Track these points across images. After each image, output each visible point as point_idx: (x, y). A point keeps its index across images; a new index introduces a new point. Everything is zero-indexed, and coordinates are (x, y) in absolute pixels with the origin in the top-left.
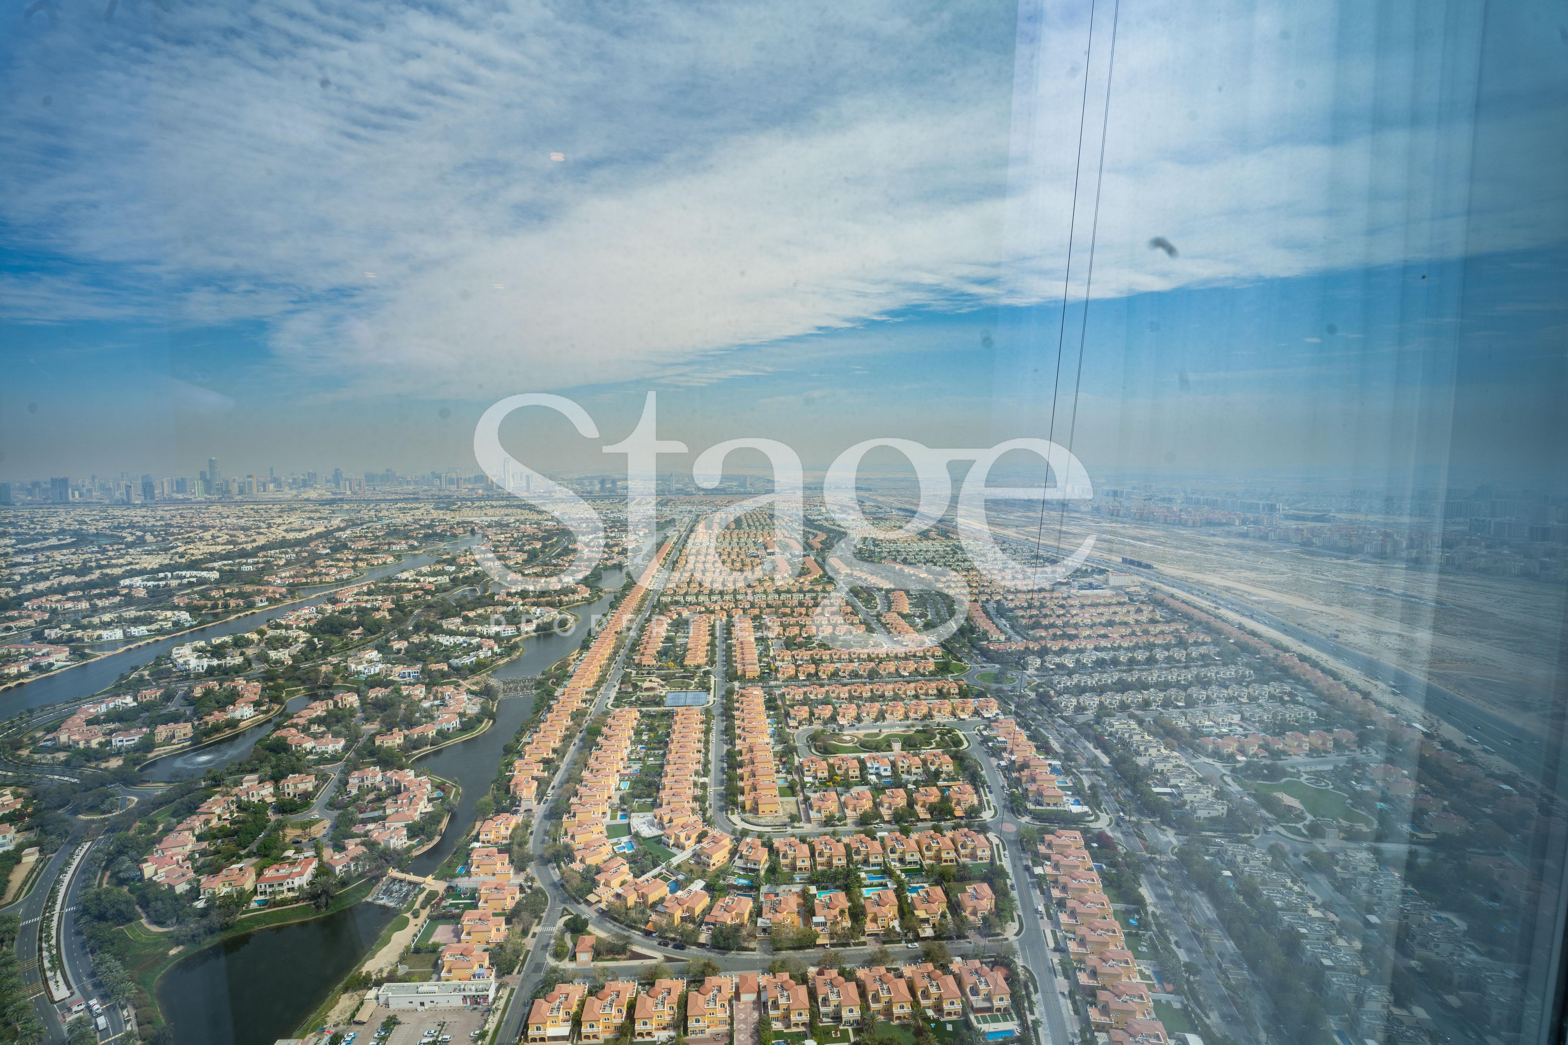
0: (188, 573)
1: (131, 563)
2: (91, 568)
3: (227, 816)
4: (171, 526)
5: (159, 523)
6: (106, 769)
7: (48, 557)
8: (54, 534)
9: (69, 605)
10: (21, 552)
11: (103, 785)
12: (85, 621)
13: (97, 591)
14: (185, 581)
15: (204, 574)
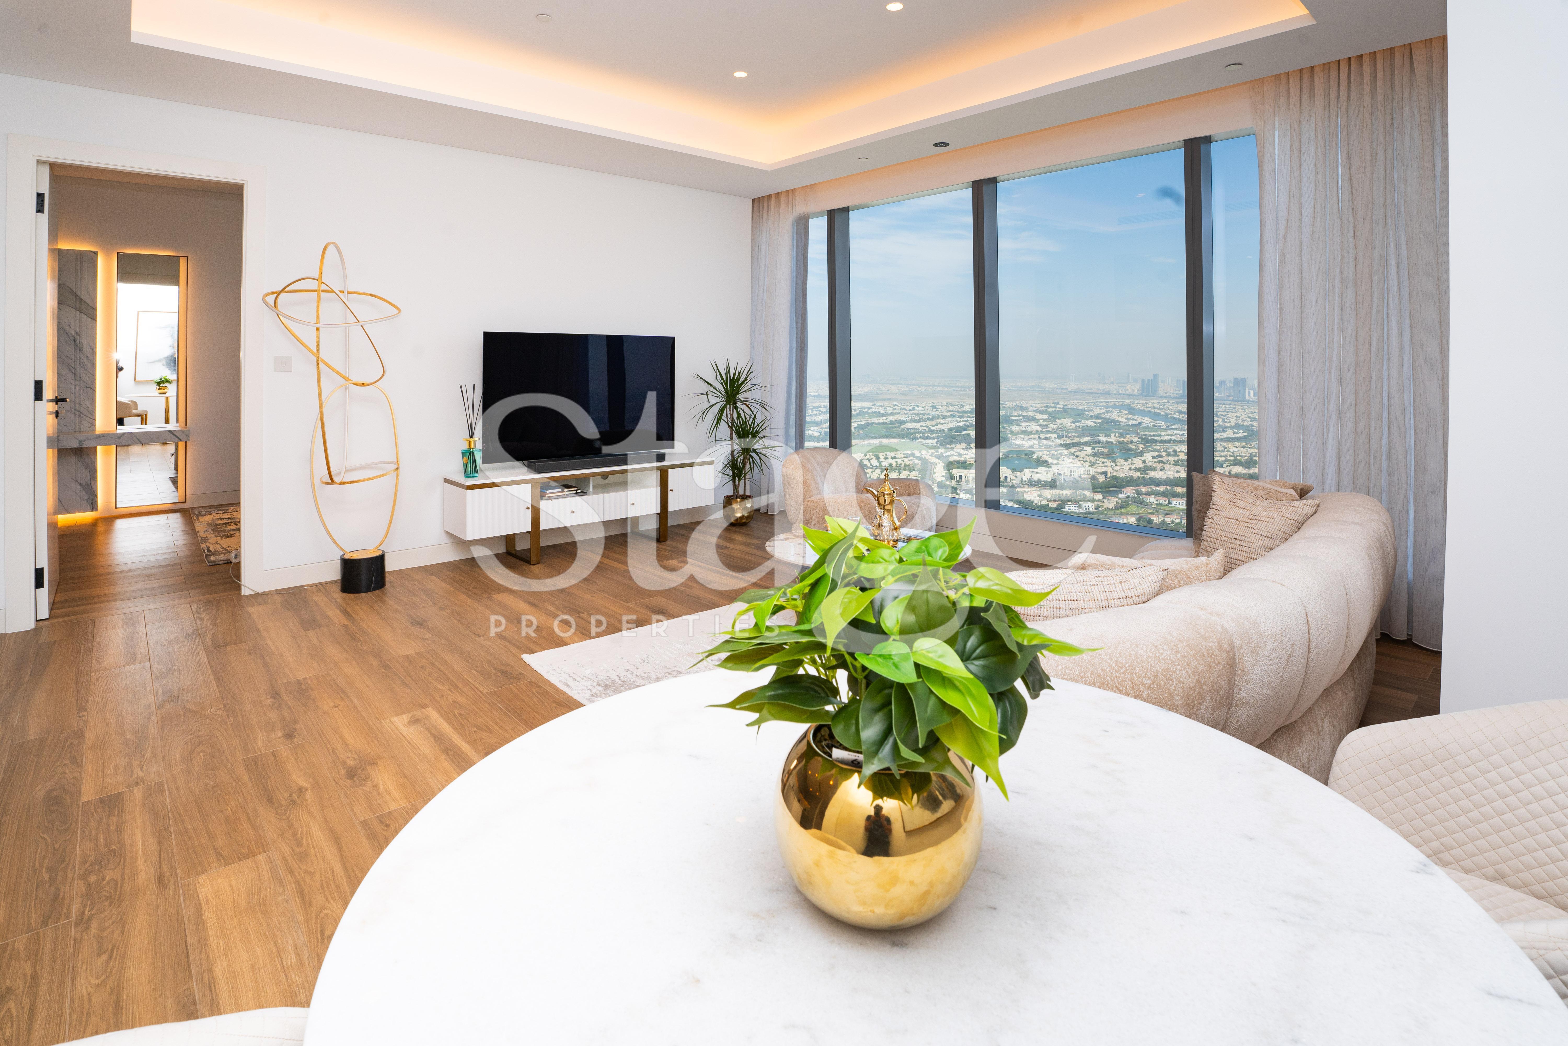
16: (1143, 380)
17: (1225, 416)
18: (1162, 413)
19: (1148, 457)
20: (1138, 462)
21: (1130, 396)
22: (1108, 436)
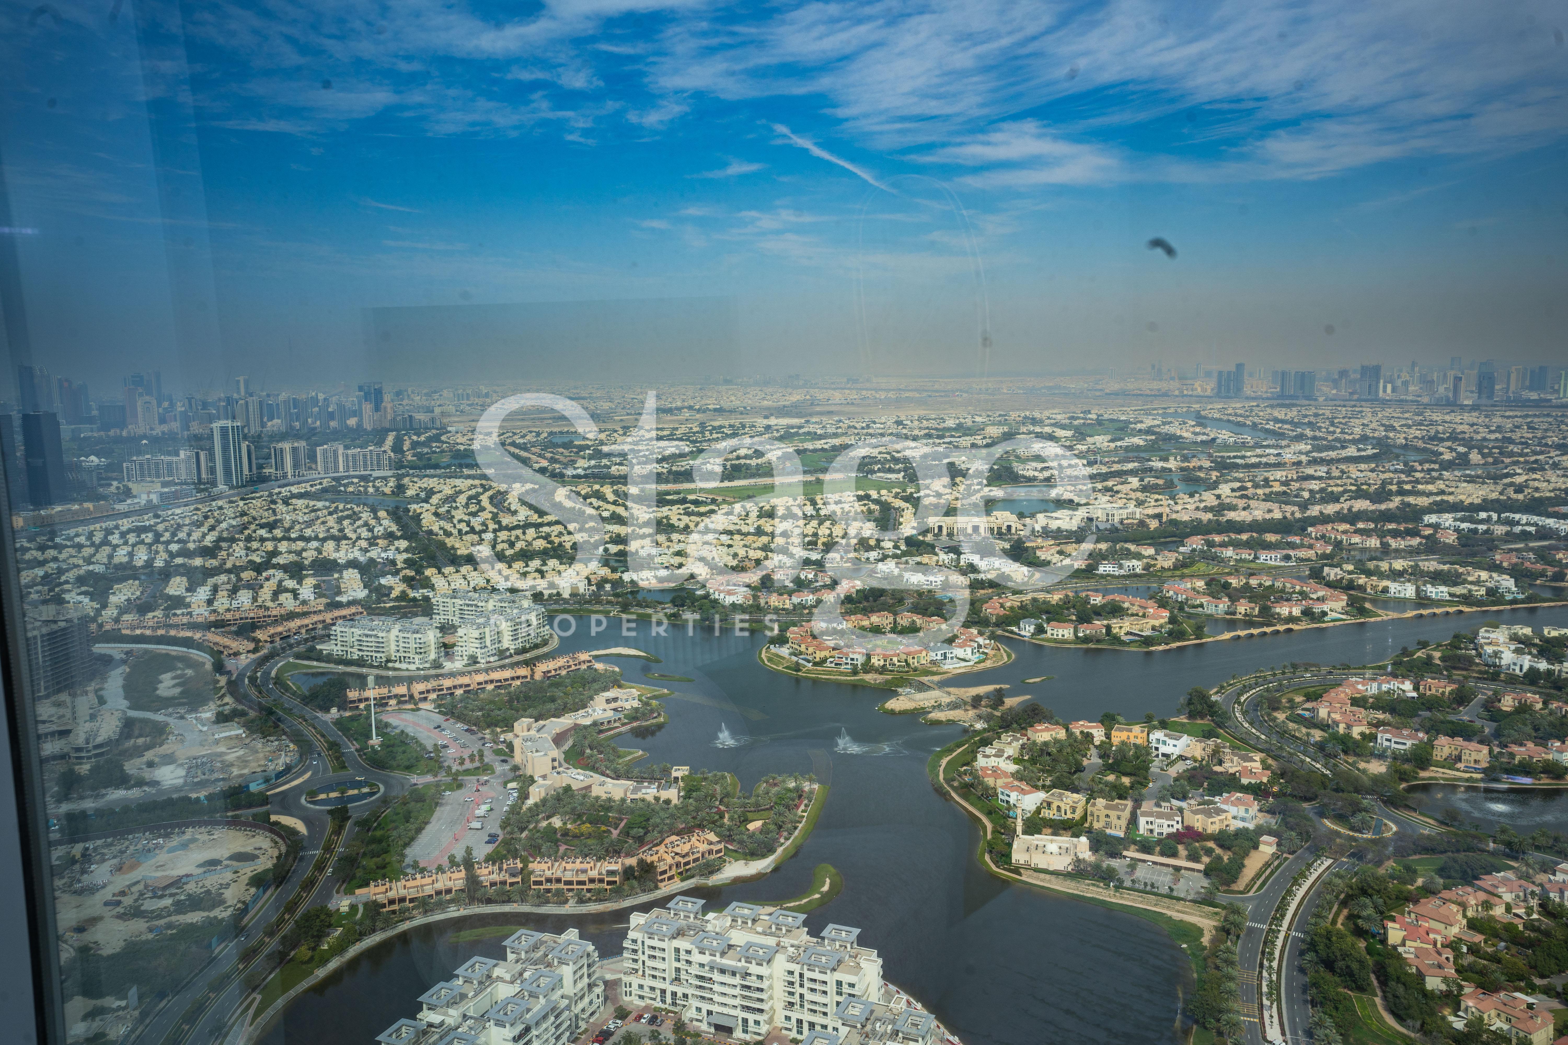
0: (1524, 518)
1: (1442, 492)
2: (1390, 493)
3: (1521, 911)
4: (1510, 441)
5: (1493, 436)
6: (1364, 771)
7: (1343, 472)
8: (1354, 442)
9: (1356, 539)
10: (1314, 462)
11: (1357, 791)
12: (1371, 565)
13: (1392, 526)
14: (1518, 529)
15: (1551, 522)
16: (1220, 373)
17: (1345, 424)
18: (1248, 423)
19: (1225, 490)
20: (1209, 499)
21: (1200, 398)
22: (1166, 460)
